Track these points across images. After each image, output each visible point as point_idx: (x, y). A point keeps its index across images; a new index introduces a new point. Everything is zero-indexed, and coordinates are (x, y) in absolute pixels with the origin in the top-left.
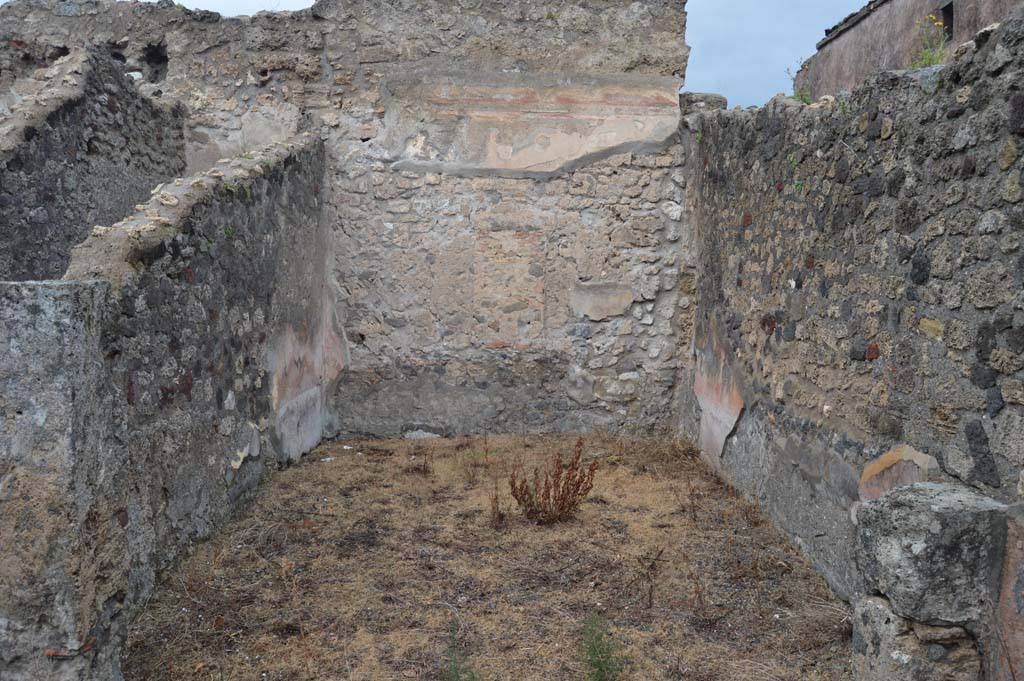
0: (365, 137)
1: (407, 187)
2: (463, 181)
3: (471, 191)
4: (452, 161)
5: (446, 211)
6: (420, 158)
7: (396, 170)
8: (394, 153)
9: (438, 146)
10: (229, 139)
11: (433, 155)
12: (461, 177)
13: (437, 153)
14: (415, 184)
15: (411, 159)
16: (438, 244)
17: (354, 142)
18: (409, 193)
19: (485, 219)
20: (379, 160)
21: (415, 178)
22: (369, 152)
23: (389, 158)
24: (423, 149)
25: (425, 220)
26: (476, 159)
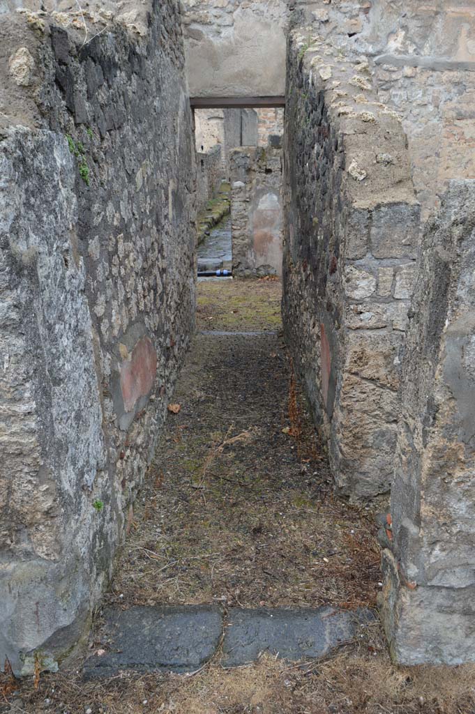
0: (352, 32)
1: (386, 80)
2: (435, 74)
3: (441, 83)
4: (427, 55)
5: (419, 102)
6: (400, 52)
7: (378, 64)
8: (379, 47)
9: (417, 40)
10: (222, 35)
11: (411, 50)
12: (433, 70)
13: (415, 47)
14: (394, 76)
15: (392, 53)
16: (411, 132)
17: (342, 37)
18: (388, 85)
19: (452, 109)
20: (363, 54)
21: (394, 71)
22: (355, 46)
23: (373, 52)
24: (403, 43)
25: (401, 109)
26: (449, 53)
